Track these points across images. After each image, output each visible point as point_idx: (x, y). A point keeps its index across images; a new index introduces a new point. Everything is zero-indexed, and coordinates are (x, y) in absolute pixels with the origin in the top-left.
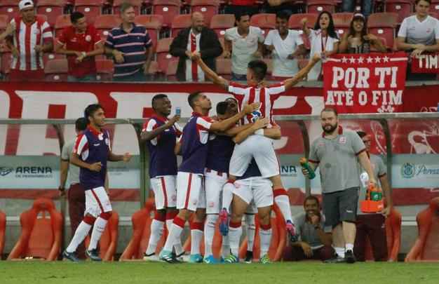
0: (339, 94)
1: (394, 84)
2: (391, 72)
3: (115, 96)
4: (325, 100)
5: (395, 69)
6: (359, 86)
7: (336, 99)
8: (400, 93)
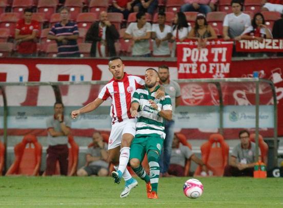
0: (188, 65)
1: (224, 59)
2: (223, 51)
3: (40, 67)
4: (178, 70)
5: (225, 49)
6: (201, 60)
7: (185, 69)
8: (228, 65)
